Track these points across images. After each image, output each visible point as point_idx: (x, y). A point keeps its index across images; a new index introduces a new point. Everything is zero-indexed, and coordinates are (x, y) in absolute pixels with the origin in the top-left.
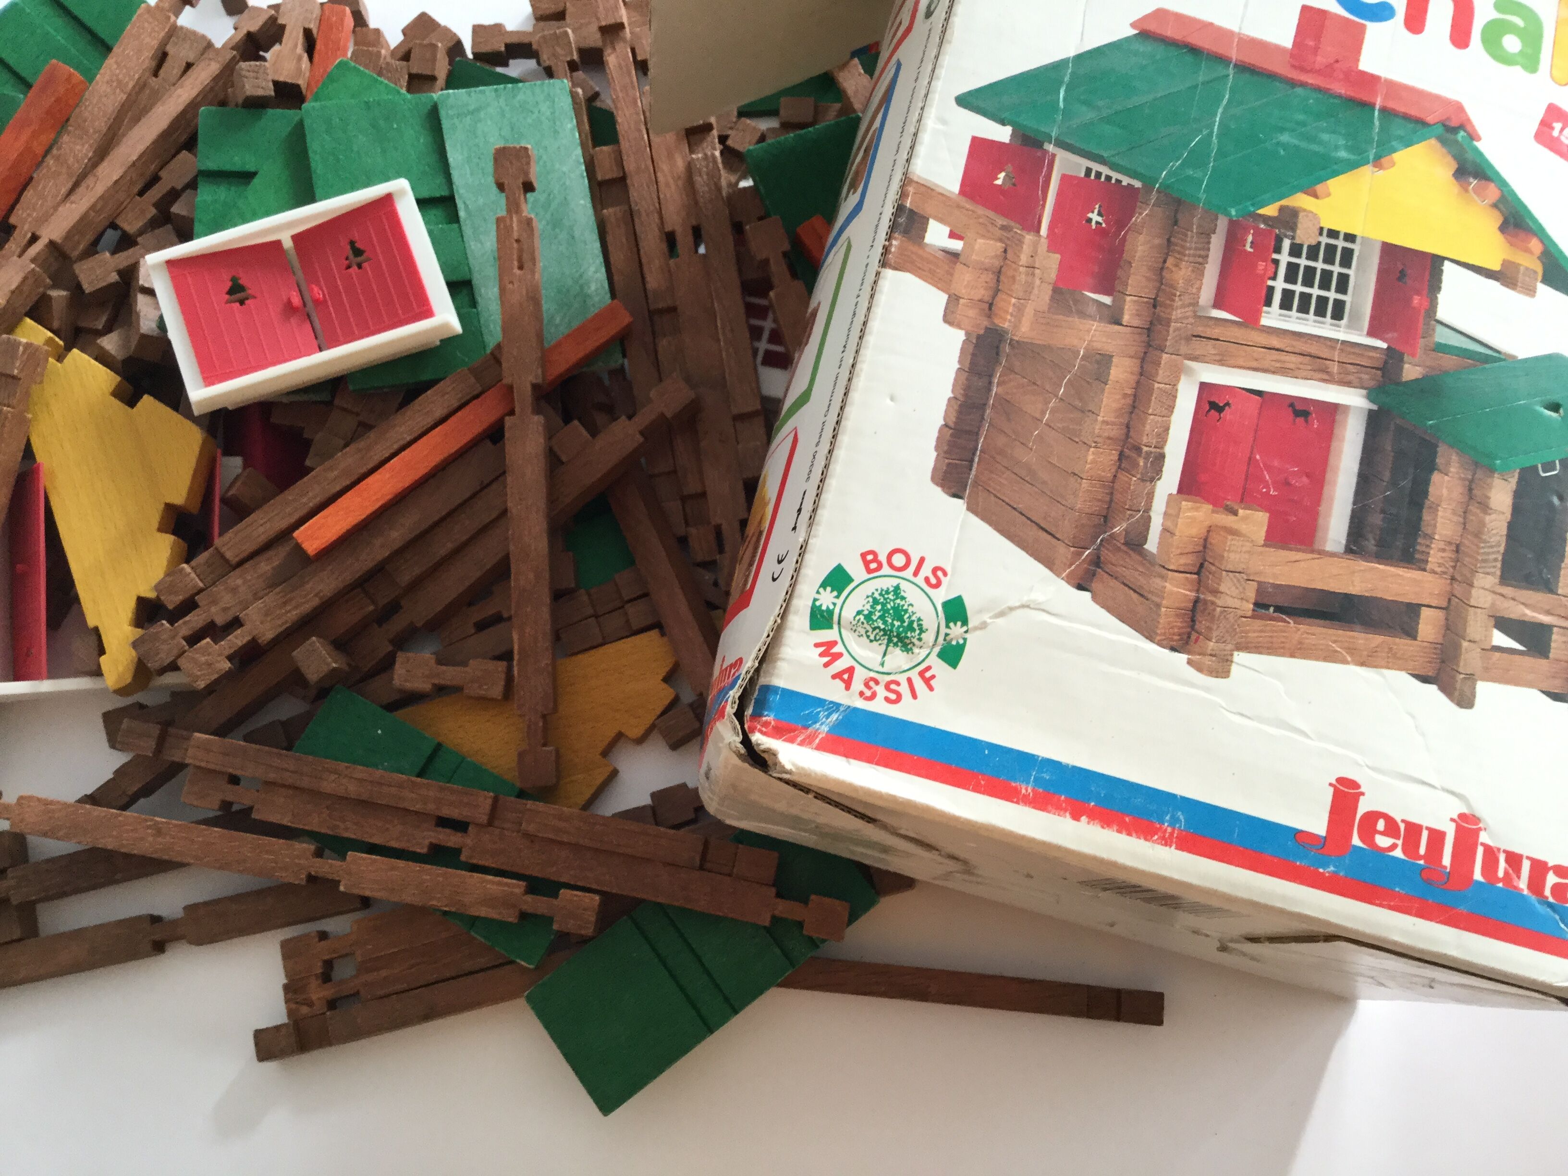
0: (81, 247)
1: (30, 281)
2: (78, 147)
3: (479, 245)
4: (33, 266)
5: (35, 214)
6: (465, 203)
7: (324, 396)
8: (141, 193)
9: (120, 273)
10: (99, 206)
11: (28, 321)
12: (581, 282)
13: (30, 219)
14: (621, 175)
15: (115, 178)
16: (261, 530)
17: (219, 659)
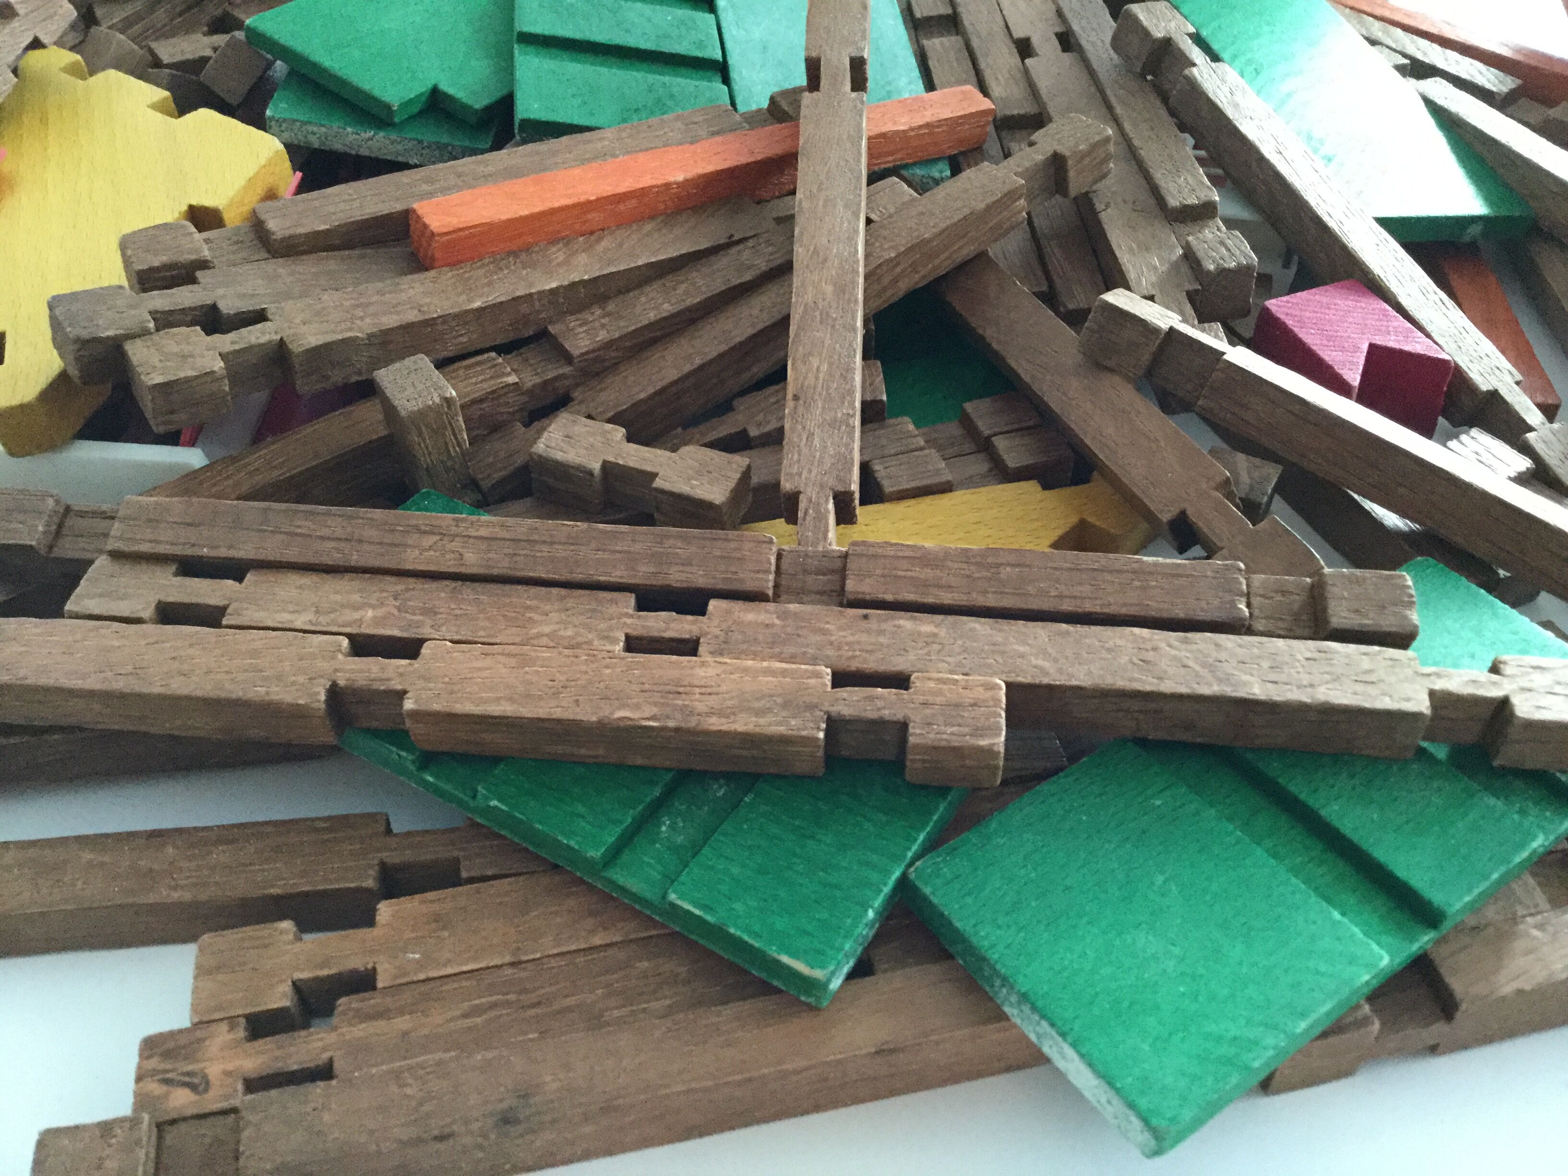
14: (949, 11)
17: (206, 353)
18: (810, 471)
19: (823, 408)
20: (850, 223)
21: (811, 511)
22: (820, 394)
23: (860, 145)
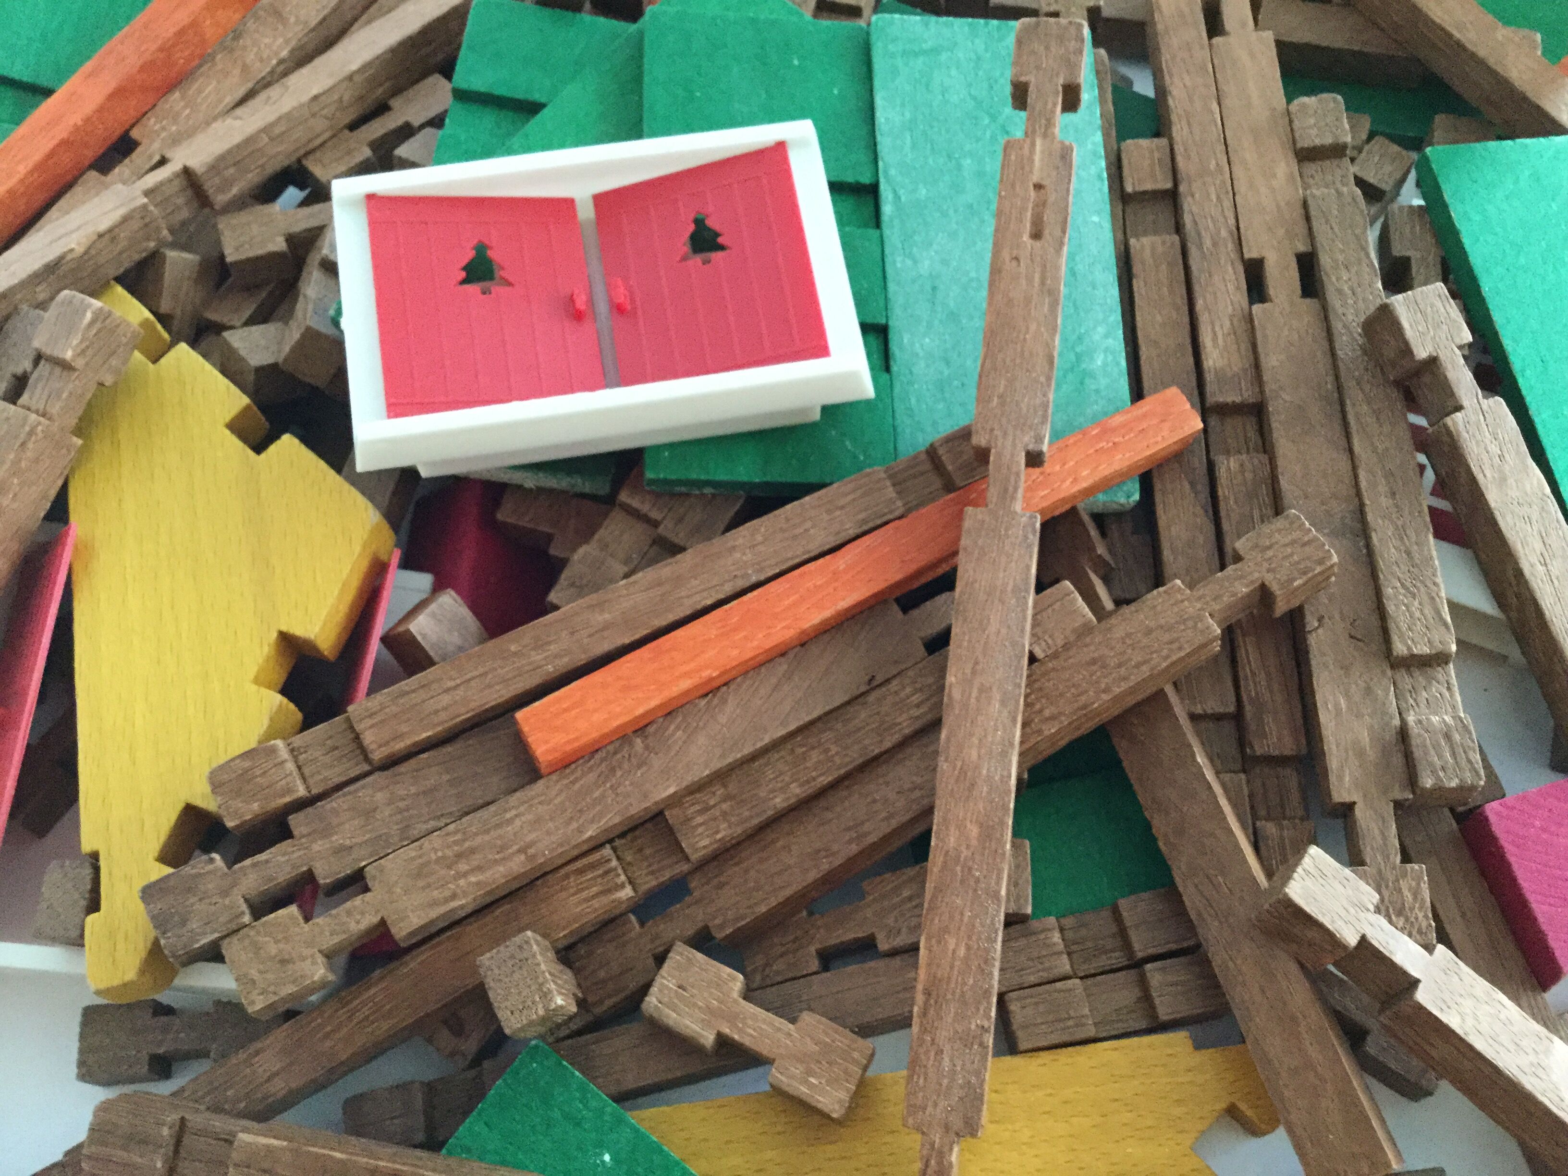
0: (235, 191)
1: (135, 225)
2: (267, 41)
3: (909, 262)
4: (145, 200)
5: (174, 128)
6: (895, 192)
7: (599, 486)
8: (353, 126)
9: (290, 239)
10: (277, 131)
11: (119, 289)
12: (1078, 349)
13: (164, 134)
14: (1169, 185)
15: (315, 91)
16: (446, 699)
17: (306, 952)
18: (936, 1105)
19: (956, 1014)
20: (1005, 730)
21: (933, 1162)
22: (953, 993)
23: (1027, 603)
